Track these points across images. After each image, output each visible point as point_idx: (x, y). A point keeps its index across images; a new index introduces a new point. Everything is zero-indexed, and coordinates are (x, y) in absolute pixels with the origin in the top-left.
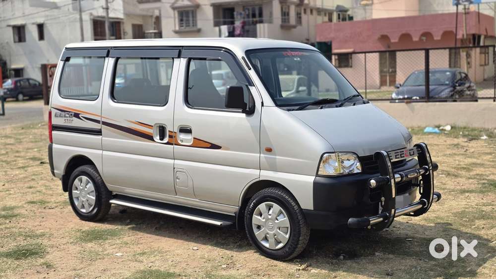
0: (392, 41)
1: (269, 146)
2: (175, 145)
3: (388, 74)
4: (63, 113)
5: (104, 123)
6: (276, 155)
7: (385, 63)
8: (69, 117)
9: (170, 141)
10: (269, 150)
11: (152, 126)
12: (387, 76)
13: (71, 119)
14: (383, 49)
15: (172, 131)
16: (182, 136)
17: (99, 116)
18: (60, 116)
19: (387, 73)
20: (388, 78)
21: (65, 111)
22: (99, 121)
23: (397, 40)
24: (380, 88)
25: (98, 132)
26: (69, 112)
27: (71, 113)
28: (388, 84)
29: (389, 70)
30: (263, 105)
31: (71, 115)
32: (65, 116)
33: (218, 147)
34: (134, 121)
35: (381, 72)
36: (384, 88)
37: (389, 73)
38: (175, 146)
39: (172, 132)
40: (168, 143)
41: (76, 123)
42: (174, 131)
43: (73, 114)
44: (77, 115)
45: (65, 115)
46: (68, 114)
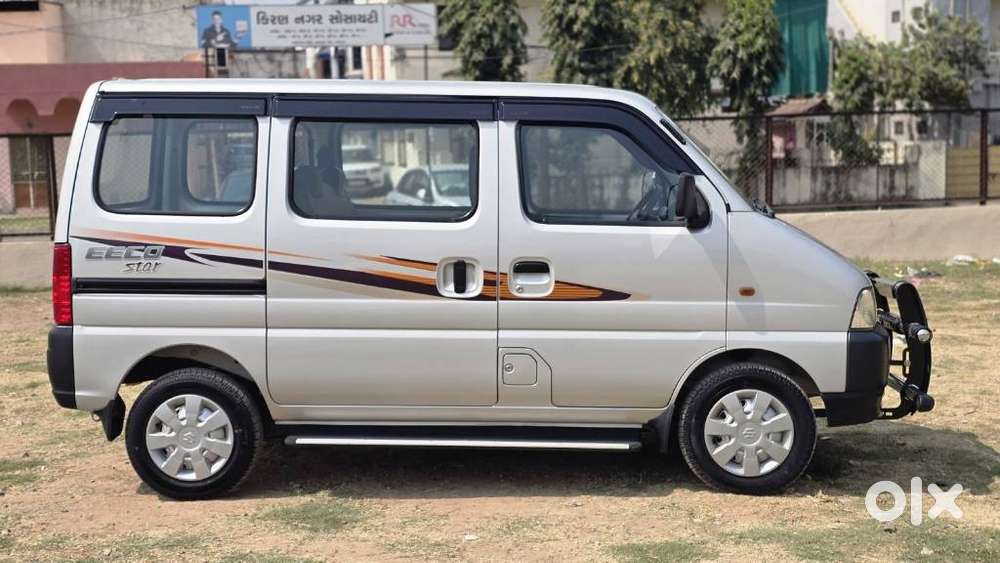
0: (41, 113)
1: (747, 285)
2: (502, 299)
3: (30, 182)
4: (123, 250)
5: (274, 266)
6: (763, 301)
7: (24, 158)
8: (146, 256)
9: (488, 294)
10: (747, 292)
11: (435, 264)
12: (28, 185)
13: (153, 262)
14: (16, 130)
15: (495, 270)
16: (523, 281)
17: (262, 250)
18: (108, 257)
19: (28, 179)
20: (31, 190)
21: (127, 244)
23: (51, 112)
24: (14, 212)
25: (259, 288)
26: (146, 245)
27: (152, 248)
28: (32, 202)
29: (33, 175)
30: (728, 209)
31: (154, 252)
32: (129, 257)
33: (624, 296)
34: (377, 255)
35: (15, 177)
36: (23, 212)
37: (33, 180)
38: (500, 302)
39: (495, 273)
40: (480, 297)
41: (172, 269)
42: (501, 271)
43: (161, 248)
44: (176, 252)
45: (129, 254)
46: (143, 251)
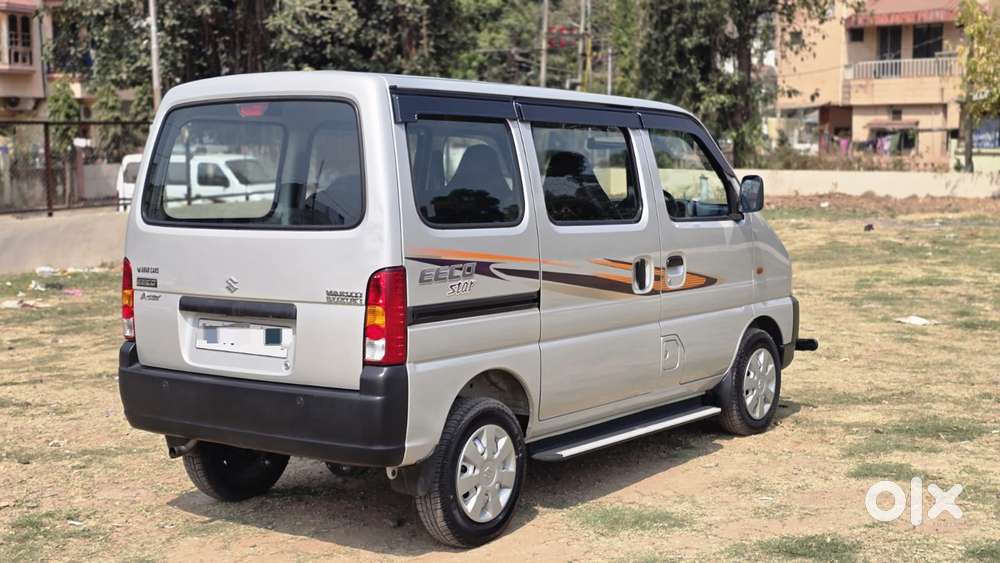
1: (760, 265)
2: (663, 292)
4: (446, 270)
5: (547, 276)
6: (766, 277)
8: (464, 275)
9: (656, 288)
10: (760, 271)
11: (631, 264)
13: (469, 281)
15: (659, 266)
17: (536, 260)
18: (437, 279)
21: (450, 263)
22: (537, 272)
25: (532, 301)
26: (463, 262)
27: (468, 265)
31: (469, 269)
32: (452, 277)
33: (714, 281)
38: (662, 295)
39: (659, 269)
40: (654, 292)
42: (662, 266)
43: (473, 266)
44: (483, 269)
45: (451, 273)
46: (461, 269)
